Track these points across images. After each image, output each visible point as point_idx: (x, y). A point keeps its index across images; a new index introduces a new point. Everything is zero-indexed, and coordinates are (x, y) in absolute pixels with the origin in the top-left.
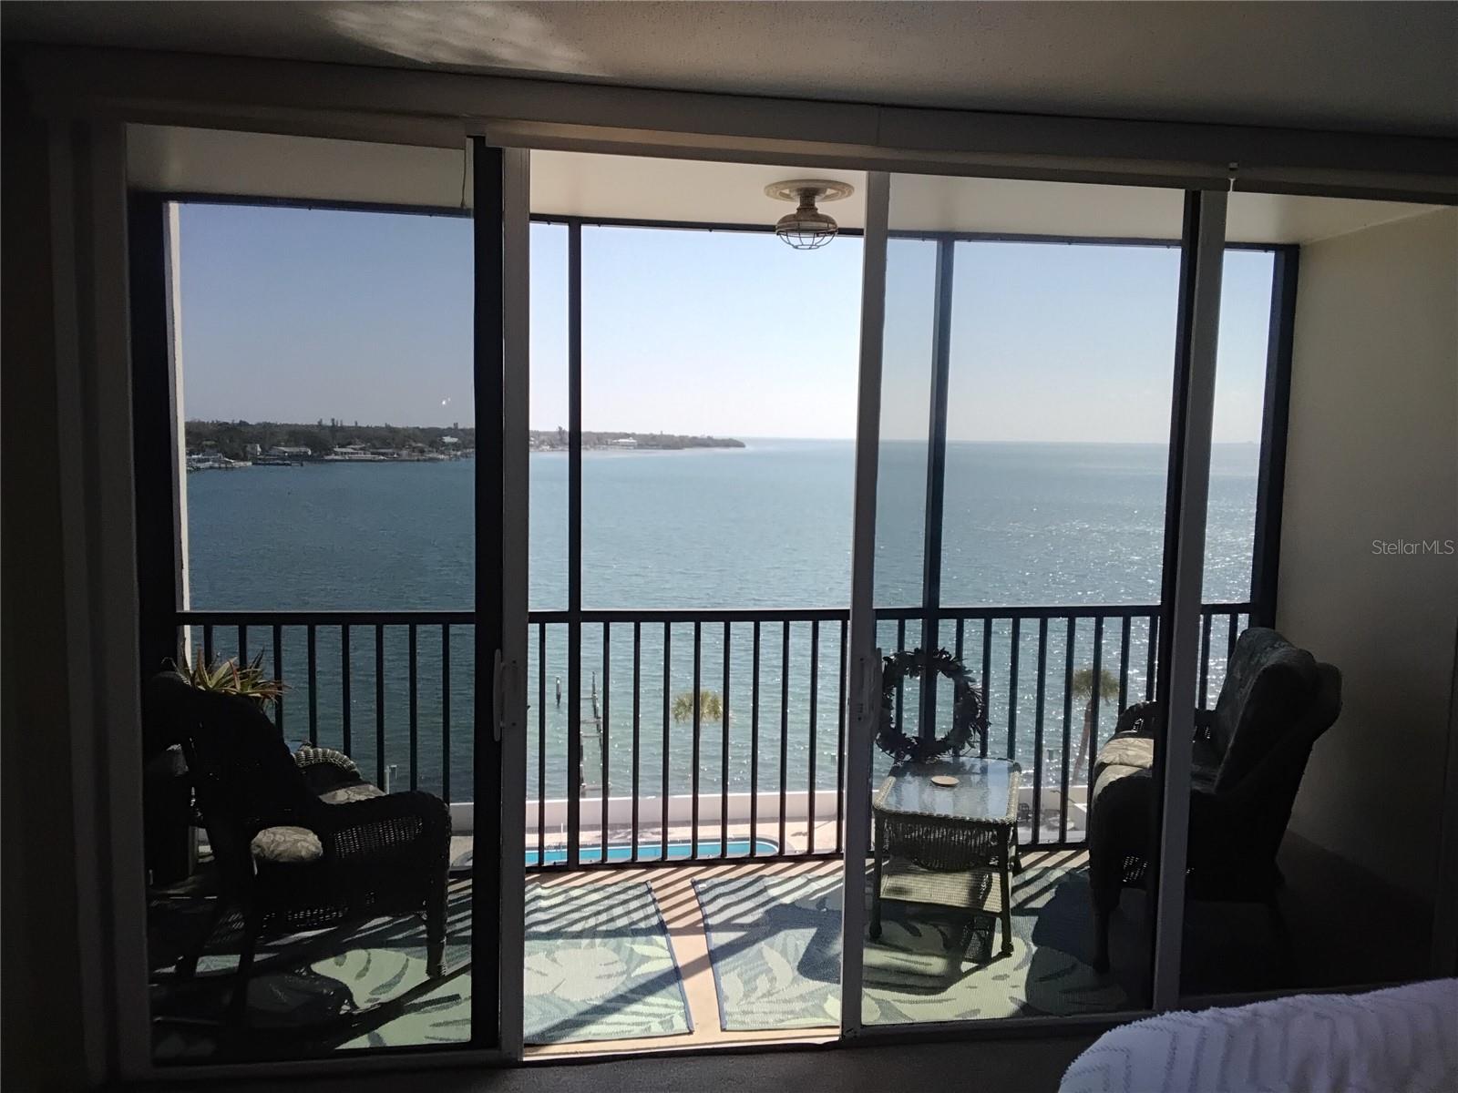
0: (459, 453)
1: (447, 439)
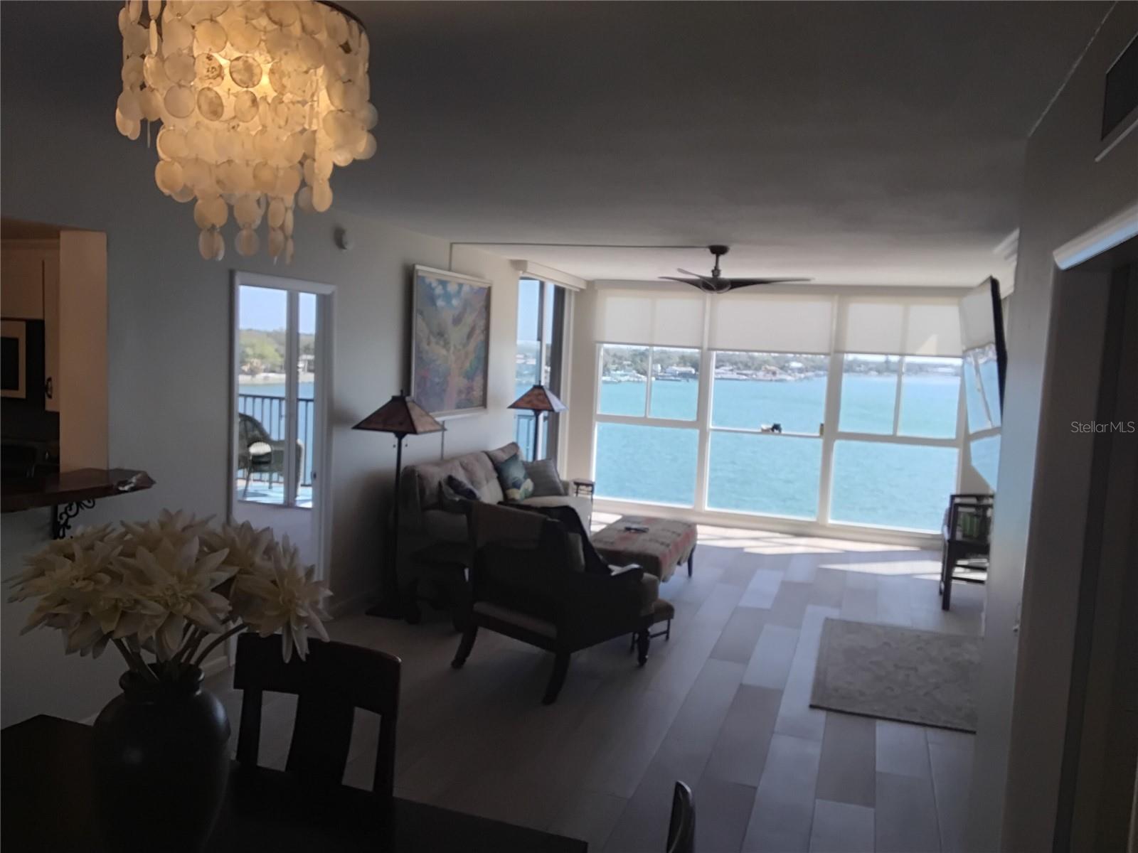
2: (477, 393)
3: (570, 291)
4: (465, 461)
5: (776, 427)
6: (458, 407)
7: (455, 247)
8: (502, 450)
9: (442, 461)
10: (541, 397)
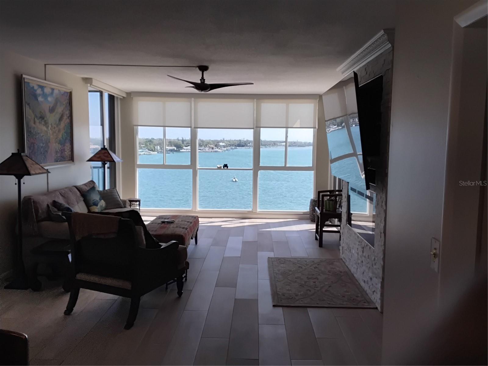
2: (67, 153)
3: (117, 98)
4: (63, 192)
5: (226, 166)
6: (56, 161)
7: (47, 66)
8: (85, 185)
9: (48, 192)
10: (106, 154)
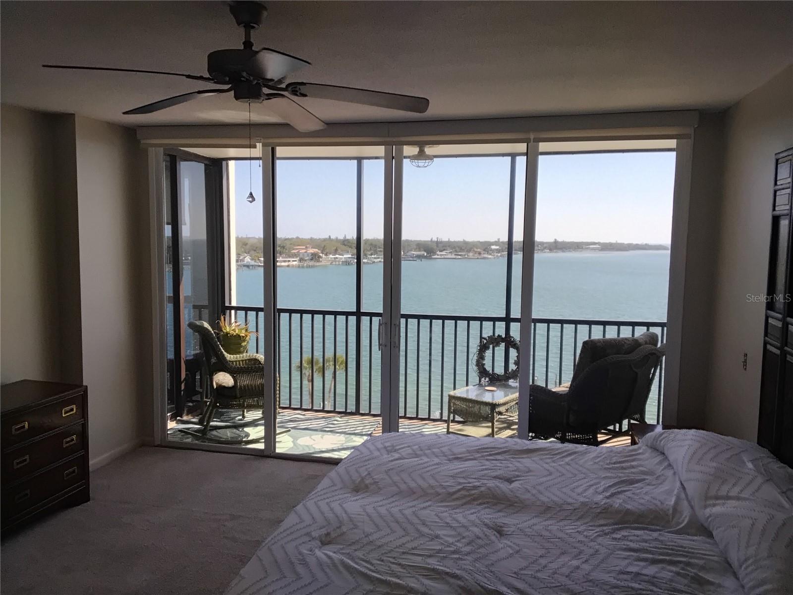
0: (499, 255)
1: (493, 247)
